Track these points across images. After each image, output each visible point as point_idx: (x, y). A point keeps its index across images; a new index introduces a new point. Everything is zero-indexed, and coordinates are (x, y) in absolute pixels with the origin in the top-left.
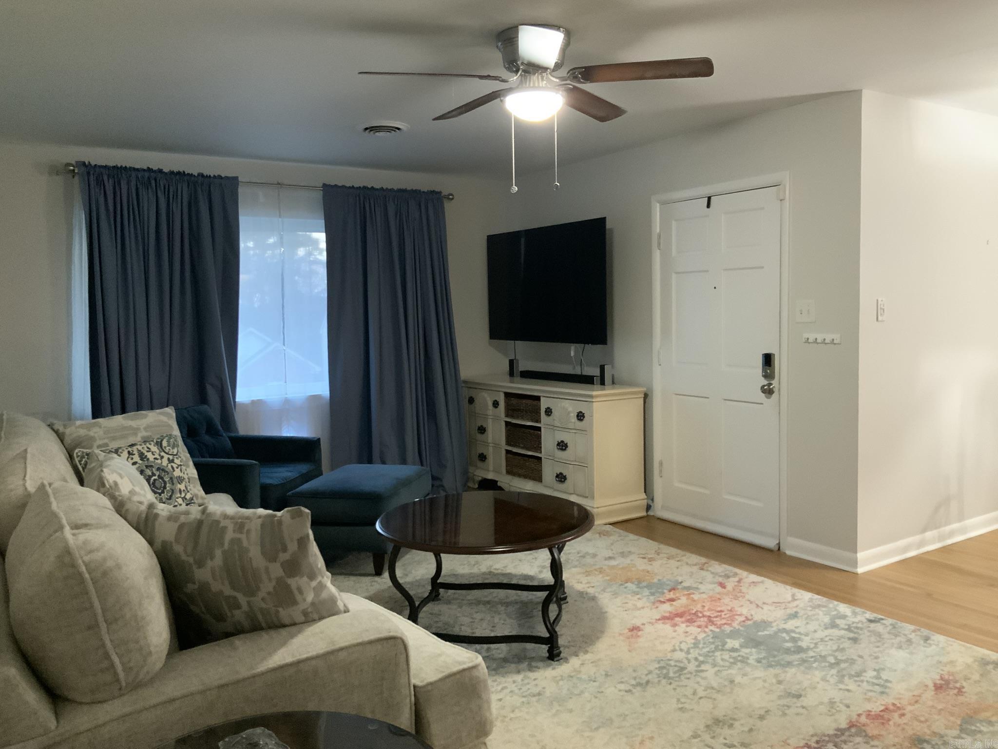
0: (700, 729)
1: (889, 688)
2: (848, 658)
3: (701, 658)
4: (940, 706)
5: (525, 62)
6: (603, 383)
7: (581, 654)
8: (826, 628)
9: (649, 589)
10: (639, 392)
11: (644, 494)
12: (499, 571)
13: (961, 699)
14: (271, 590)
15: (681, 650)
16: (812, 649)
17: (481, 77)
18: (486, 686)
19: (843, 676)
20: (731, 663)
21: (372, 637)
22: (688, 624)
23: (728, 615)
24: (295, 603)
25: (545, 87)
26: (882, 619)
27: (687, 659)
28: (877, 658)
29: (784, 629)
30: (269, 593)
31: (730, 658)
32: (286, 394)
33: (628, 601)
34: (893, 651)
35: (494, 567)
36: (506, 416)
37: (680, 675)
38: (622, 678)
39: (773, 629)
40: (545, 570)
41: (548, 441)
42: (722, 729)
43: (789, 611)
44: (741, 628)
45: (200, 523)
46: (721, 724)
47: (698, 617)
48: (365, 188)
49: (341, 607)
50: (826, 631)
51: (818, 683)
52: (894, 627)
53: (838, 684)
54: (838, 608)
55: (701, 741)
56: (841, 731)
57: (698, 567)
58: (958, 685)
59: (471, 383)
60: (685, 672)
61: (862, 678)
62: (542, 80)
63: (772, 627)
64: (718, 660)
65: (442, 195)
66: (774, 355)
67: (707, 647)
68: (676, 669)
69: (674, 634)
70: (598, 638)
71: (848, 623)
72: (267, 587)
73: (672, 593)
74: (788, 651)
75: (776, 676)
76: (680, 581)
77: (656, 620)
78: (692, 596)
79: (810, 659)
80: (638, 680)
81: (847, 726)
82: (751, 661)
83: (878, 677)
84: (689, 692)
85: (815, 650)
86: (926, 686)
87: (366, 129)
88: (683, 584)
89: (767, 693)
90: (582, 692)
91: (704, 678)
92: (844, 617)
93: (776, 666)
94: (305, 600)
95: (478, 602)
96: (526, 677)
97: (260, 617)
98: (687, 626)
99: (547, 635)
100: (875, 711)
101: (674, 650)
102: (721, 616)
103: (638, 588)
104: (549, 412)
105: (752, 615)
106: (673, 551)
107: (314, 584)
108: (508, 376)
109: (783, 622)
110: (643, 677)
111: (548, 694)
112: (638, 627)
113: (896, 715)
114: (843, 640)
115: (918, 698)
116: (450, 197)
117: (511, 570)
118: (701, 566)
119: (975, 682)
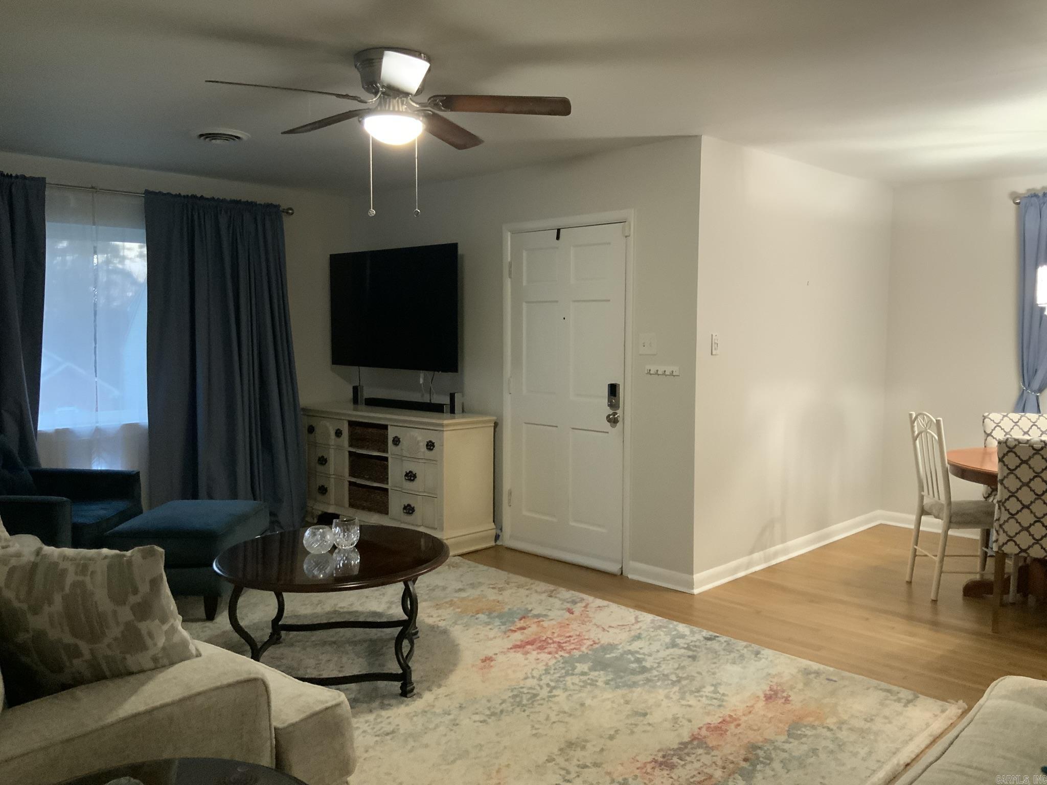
0: (553, 753)
1: (726, 701)
2: (688, 676)
3: (552, 684)
4: (770, 715)
5: (385, 85)
6: (452, 411)
7: (435, 689)
8: (667, 648)
9: (500, 619)
10: (490, 421)
11: (493, 524)
12: (345, 610)
13: (788, 707)
14: (119, 635)
15: (533, 677)
16: (655, 668)
17: (338, 96)
18: (349, 723)
19: (685, 693)
20: (581, 687)
21: (231, 679)
22: (539, 651)
23: (576, 641)
24: (144, 648)
25: (404, 112)
26: (718, 637)
27: (539, 685)
28: (714, 674)
29: (629, 650)
30: (116, 639)
31: (580, 681)
32: (97, 422)
33: (480, 632)
34: (729, 667)
35: (339, 606)
36: (349, 446)
37: (533, 702)
38: (477, 709)
39: (619, 651)
40: (394, 606)
41: (395, 472)
42: (575, 751)
43: (633, 633)
44: (590, 652)
45: (34, 566)
46: (574, 746)
47: (548, 643)
48: (194, 197)
49: (194, 652)
50: (667, 650)
51: (662, 700)
52: (728, 644)
53: (681, 701)
54: (677, 628)
55: (555, 764)
56: (685, 745)
57: (546, 594)
58: (785, 694)
59: (310, 410)
60: (538, 698)
61: (701, 693)
62: (403, 104)
63: (618, 649)
64: (569, 683)
65: (281, 209)
66: (619, 385)
67: (558, 672)
68: (529, 696)
69: (526, 662)
70: (451, 671)
71: (688, 642)
72: (114, 632)
73: (522, 621)
74: (633, 672)
75: (623, 696)
76: (530, 609)
77: (508, 649)
78: (542, 623)
79: (654, 678)
80: (492, 710)
81: (689, 739)
82: (600, 684)
83: (715, 692)
84: (542, 718)
85: (658, 669)
86: (758, 697)
87: (201, 135)
88: (532, 612)
89: (616, 714)
90: (437, 726)
91: (557, 703)
92: (683, 636)
93: (624, 686)
94: (155, 645)
95: (324, 643)
96: (379, 716)
97: (104, 666)
98: (538, 653)
99: (400, 671)
100: (714, 724)
101: (526, 678)
102: (570, 641)
103: (488, 618)
104: (396, 441)
105: (599, 639)
106: (522, 579)
107: (166, 627)
108: (352, 403)
109: (628, 644)
110: (497, 706)
111: (402, 731)
112: (491, 657)
113: (732, 726)
114: (683, 658)
115: (751, 709)
116: (289, 212)
117: (357, 607)
118: (549, 593)
119: (800, 690)
